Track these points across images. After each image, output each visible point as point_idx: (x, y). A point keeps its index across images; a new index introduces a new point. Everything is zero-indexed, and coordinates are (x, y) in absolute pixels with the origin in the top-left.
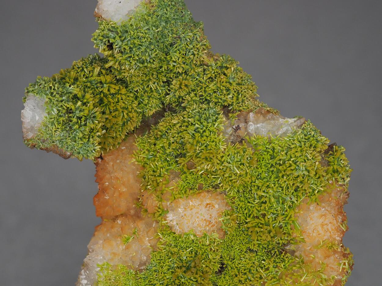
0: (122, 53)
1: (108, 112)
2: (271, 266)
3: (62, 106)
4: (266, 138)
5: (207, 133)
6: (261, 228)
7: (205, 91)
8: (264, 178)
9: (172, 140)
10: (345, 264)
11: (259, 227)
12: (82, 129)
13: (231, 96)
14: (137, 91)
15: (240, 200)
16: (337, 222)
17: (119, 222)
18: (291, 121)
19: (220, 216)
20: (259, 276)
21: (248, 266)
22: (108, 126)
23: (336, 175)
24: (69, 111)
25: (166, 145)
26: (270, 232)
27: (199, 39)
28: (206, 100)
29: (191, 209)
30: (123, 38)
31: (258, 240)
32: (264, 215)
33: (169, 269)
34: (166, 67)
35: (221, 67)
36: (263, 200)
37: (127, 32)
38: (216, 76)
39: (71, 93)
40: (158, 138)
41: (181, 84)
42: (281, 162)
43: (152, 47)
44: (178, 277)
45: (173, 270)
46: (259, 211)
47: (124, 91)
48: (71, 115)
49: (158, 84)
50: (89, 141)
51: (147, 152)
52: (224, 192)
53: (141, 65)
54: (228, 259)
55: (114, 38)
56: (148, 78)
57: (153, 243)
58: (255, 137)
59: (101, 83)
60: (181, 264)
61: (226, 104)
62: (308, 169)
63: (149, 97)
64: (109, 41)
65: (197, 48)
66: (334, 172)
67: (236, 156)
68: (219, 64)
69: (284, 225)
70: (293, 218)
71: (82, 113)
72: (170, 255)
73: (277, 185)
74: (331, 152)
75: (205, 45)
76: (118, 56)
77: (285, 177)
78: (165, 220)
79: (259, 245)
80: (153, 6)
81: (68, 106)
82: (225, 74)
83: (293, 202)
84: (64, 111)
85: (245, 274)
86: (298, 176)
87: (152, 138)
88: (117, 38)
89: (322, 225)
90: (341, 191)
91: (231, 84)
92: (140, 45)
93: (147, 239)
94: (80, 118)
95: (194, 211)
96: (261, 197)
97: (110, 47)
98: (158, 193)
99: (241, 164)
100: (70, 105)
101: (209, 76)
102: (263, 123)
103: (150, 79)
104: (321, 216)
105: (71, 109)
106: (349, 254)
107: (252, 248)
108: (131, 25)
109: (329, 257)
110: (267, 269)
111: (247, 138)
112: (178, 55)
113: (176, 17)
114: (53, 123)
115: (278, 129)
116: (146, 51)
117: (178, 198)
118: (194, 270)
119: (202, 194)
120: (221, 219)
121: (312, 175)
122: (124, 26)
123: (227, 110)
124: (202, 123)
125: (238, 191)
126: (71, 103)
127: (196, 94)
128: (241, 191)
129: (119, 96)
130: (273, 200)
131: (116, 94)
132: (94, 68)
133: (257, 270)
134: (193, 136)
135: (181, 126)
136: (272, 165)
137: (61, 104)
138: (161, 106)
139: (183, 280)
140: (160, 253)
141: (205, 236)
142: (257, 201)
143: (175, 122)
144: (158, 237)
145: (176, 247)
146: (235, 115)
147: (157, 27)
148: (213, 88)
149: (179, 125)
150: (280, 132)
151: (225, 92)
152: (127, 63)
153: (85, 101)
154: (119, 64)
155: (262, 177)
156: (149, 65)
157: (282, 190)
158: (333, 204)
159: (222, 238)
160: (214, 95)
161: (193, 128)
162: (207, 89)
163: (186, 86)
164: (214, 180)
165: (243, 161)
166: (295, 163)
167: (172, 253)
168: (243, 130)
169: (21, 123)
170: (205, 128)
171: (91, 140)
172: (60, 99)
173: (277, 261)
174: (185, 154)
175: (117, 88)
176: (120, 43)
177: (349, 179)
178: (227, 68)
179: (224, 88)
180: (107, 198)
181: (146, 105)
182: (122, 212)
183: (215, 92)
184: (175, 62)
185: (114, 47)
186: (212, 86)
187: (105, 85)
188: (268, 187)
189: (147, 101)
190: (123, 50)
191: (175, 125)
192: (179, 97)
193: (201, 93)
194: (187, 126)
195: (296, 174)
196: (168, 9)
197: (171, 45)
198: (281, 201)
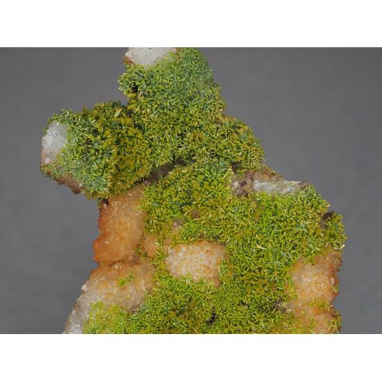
0: (145, 96)
1: (122, 153)
2: (262, 320)
3: (82, 136)
4: (270, 195)
5: (215, 182)
6: (256, 281)
7: (217, 147)
8: (265, 233)
9: (180, 189)
10: (334, 324)
11: (254, 280)
12: (98, 161)
13: (241, 153)
14: (152, 139)
15: (238, 253)
16: (330, 283)
17: (116, 267)
18: (294, 183)
19: (218, 264)
20: (248, 328)
21: (239, 318)
22: (121, 167)
23: (332, 239)
24: (89, 142)
25: (173, 194)
26: (264, 286)
27: (216, 97)
28: (216, 155)
29: (192, 254)
30: (148, 82)
31: (251, 294)
32: (260, 269)
33: (161, 312)
34: (183, 119)
35: (234, 127)
36: (261, 253)
37: (153, 77)
38: (228, 134)
39: (92, 127)
40: (165, 187)
41: (195, 137)
42: (282, 219)
43: (174, 95)
44: (170, 321)
45: (166, 313)
46: (255, 265)
47: (140, 136)
48: (90, 146)
49: (172, 135)
50: (102, 175)
51: (153, 200)
52: (224, 244)
53: (161, 111)
54: (220, 310)
55: (140, 81)
56: (165, 126)
57: (149, 286)
58: (259, 194)
59: (120, 125)
60: (175, 307)
61: (235, 160)
62: (308, 227)
63: (162, 147)
64: (134, 84)
65: (214, 105)
66: (331, 236)
67: (240, 207)
68: (232, 124)
69: (278, 281)
70: (288, 275)
71: (100, 146)
72: (165, 297)
73: (276, 241)
74: (329, 218)
75: (221, 104)
76: (141, 99)
77: (285, 233)
78: (164, 263)
79: (252, 298)
80: (179, 58)
81: (89, 137)
82: (237, 133)
83: (289, 260)
84: (84, 141)
85: (236, 325)
86: (298, 233)
87: (160, 187)
88: (143, 81)
89: (316, 283)
90: (336, 256)
91: (241, 142)
92: (163, 90)
93: (144, 282)
94: (97, 150)
95: (194, 256)
96: (259, 251)
97: (135, 89)
98: (161, 237)
99: (244, 216)
100: (90, 137)
101: (222, 133)
102: (268, 182)
103: (167, 128)
104: (316, 275)
105: (91, 141)
106: (338, 316)
107: (245, 301)
108: (158, 71)
109: (319, 314)
110: (258, 323)
111: (252, 193)
112: (196, 109)
113: (199, 71)
114: (71, 151)
115: (282, 189)
116: (168, 98)
117: (179, 243)
118: (187, 314)
119: (203, 242)
120: (219, 267)
121: (311, 233)
122: (151, 71)
123: (236, 166)
124: (211, 174)
125: (238, 244)
126: (91, 135)
127: (207, 149)
128: (241, 244)
129: (135, 140)
130: (270, 254)
131: (133, 137)
132: (115, 111)
133: (247, 323)
134: (202, 185)
135: (190, 176)
136: (273, 222)
137: (82, 134)
138: (172, 159)
139: (174, 324)
140: (155, 295)
141: (202, 282)
142: (254, 255)
143: (184, 171)
144: (154, 280)
145: (172, 291)
146: (243, 171)
147: (181, 77)
148: (225, 144)
149: (189, 174)
150: (284, 192)
151: (235, 149)
152: (149, 106)
153: (104, 136)
154: (141, 108)
155: (263, 231)
156: (168, 112)
157: (281, 246)
158: (327, 266)
159: (217, 288)
160: (225, 151)
161: (202, 177)
162: (218, 145)
163: (200, 139)
164: (216, 230)
165: (246, 213)
166: (296, 221)
167: (167, 297)
168: (248, 186)
169: (41, 148)
170: (213, 178)
171: (105, 174)
172: (82, 129)
173: (268, 316)
174: (191, 203)
175: (135, 132)
176: (145, 87)
177: (344, 246)
178: (239, 128)
179: (235, 145)
180: (107, 243)
181: (158, 155)
182: (121, 258)
183: (225, 148)
184: (191, 115)
185: (139, 89)
186: (224, 142)
187: (124, 127)
188: (267, 241)
189: (159, 151)
190: (147, 94)
191: (184, 174)
192: (191, 151)
193: (212, 149)
194: (196, 176)
195: (296, 230)
196: (193, 63)
197: (191, 99)
198: (278, 257)
